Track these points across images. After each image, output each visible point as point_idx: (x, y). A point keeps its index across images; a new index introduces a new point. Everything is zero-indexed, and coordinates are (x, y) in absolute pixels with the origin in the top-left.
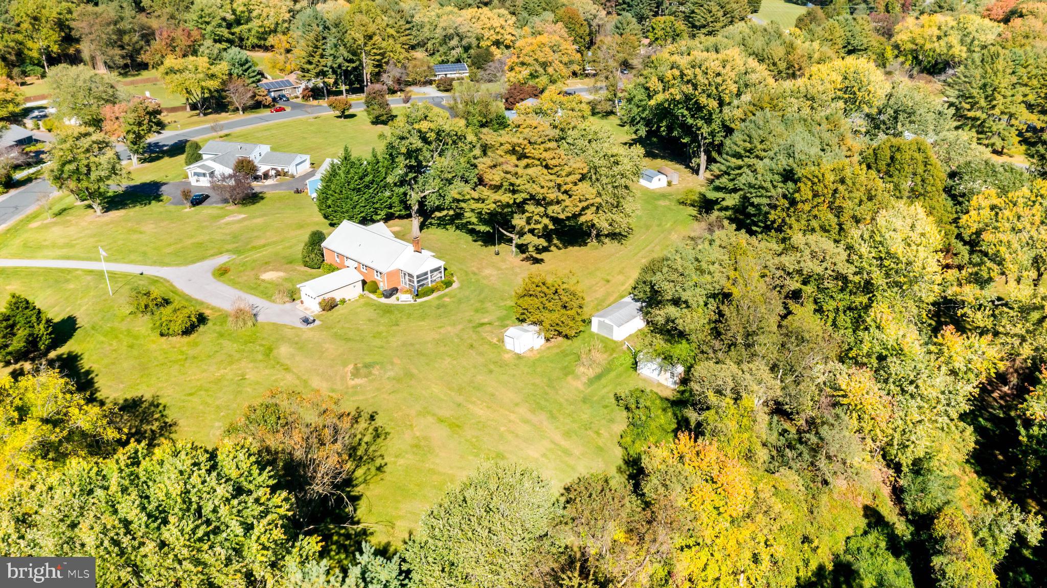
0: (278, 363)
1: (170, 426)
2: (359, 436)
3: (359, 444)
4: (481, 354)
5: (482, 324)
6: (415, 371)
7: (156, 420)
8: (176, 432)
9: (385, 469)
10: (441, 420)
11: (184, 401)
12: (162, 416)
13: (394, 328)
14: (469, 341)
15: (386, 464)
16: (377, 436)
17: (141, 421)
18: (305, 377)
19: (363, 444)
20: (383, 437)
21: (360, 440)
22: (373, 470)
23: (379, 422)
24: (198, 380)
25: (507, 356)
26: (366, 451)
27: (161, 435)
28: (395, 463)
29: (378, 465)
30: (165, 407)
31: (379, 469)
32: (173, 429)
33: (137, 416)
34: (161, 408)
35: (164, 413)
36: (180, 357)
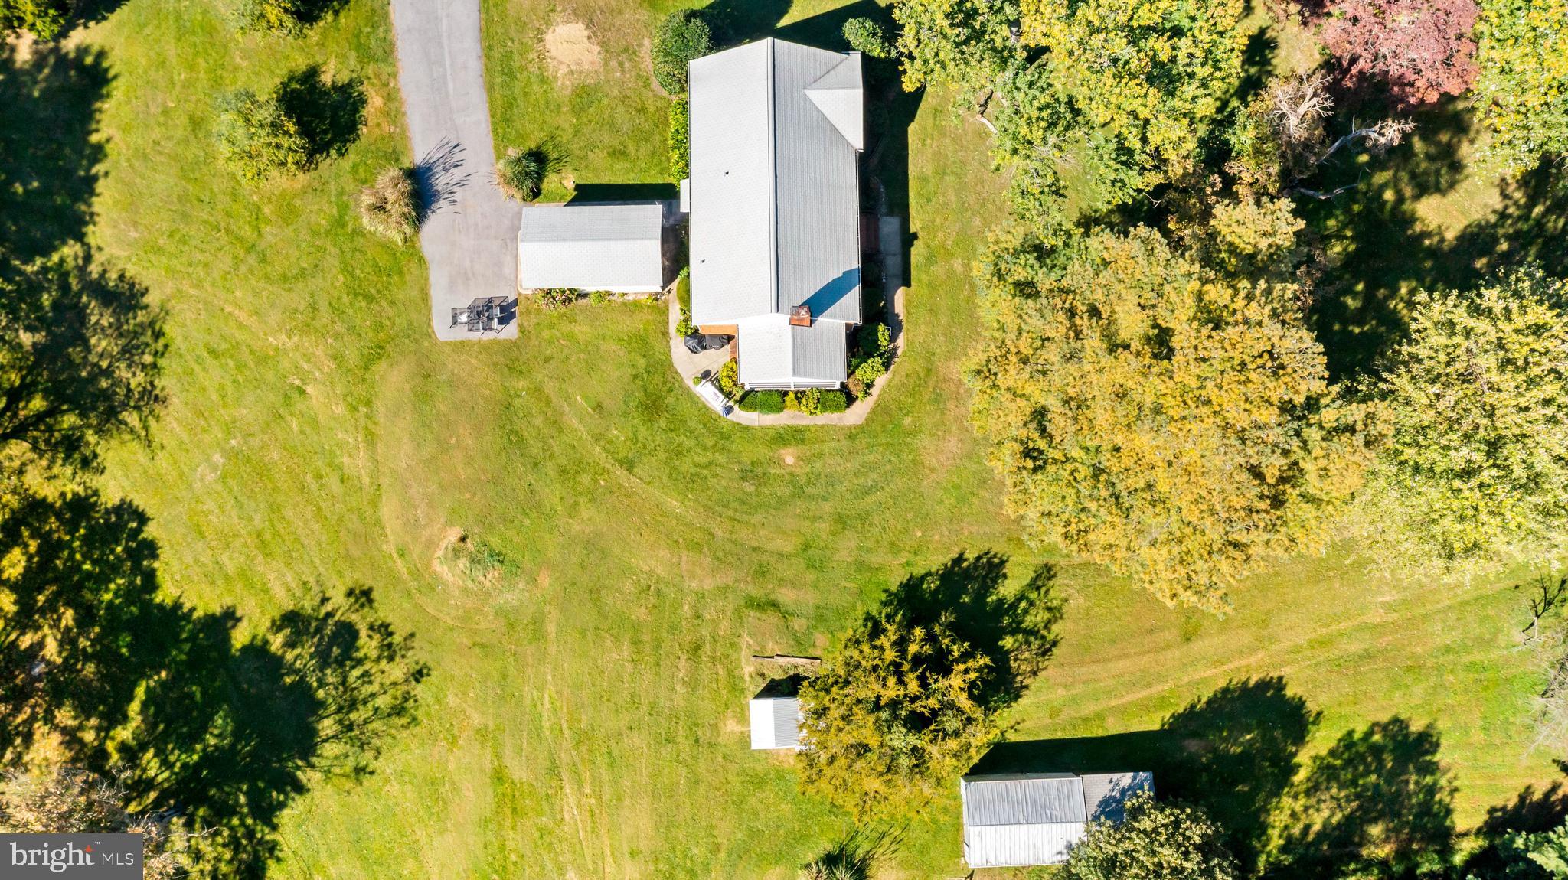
0: (368, 403)
1: (157, 398)
2: (375, 688)
3: (365, 702)
4: (692, 683)
5: (775, 605)
6: (551, 628)
7: (144, 367)
8: (158, 418)
9: (367, 780)
10: (499, 776)
11: (198, 360)
12: (154, 366)
13: (620, 472)
14: (705, 632)
15: (372, 773)
16: (398, 710)
17: (124, 351)
18: (385, 481)
19: (370, 705)
20: (404, 721)
21: (373, 695)
22: (351, 763)
23: (419, 690)
24: (240, 325)
25: (731, 726)
26: (366, 722)
27: (137, 408)
28: (387, 780)
29: (363, 763)
30: (166, 346)
31: (360, 771)
32: (158, 408)
33: (121, 335)
34: (162, 342)
35: (161, 362)
36: (248, 232)
